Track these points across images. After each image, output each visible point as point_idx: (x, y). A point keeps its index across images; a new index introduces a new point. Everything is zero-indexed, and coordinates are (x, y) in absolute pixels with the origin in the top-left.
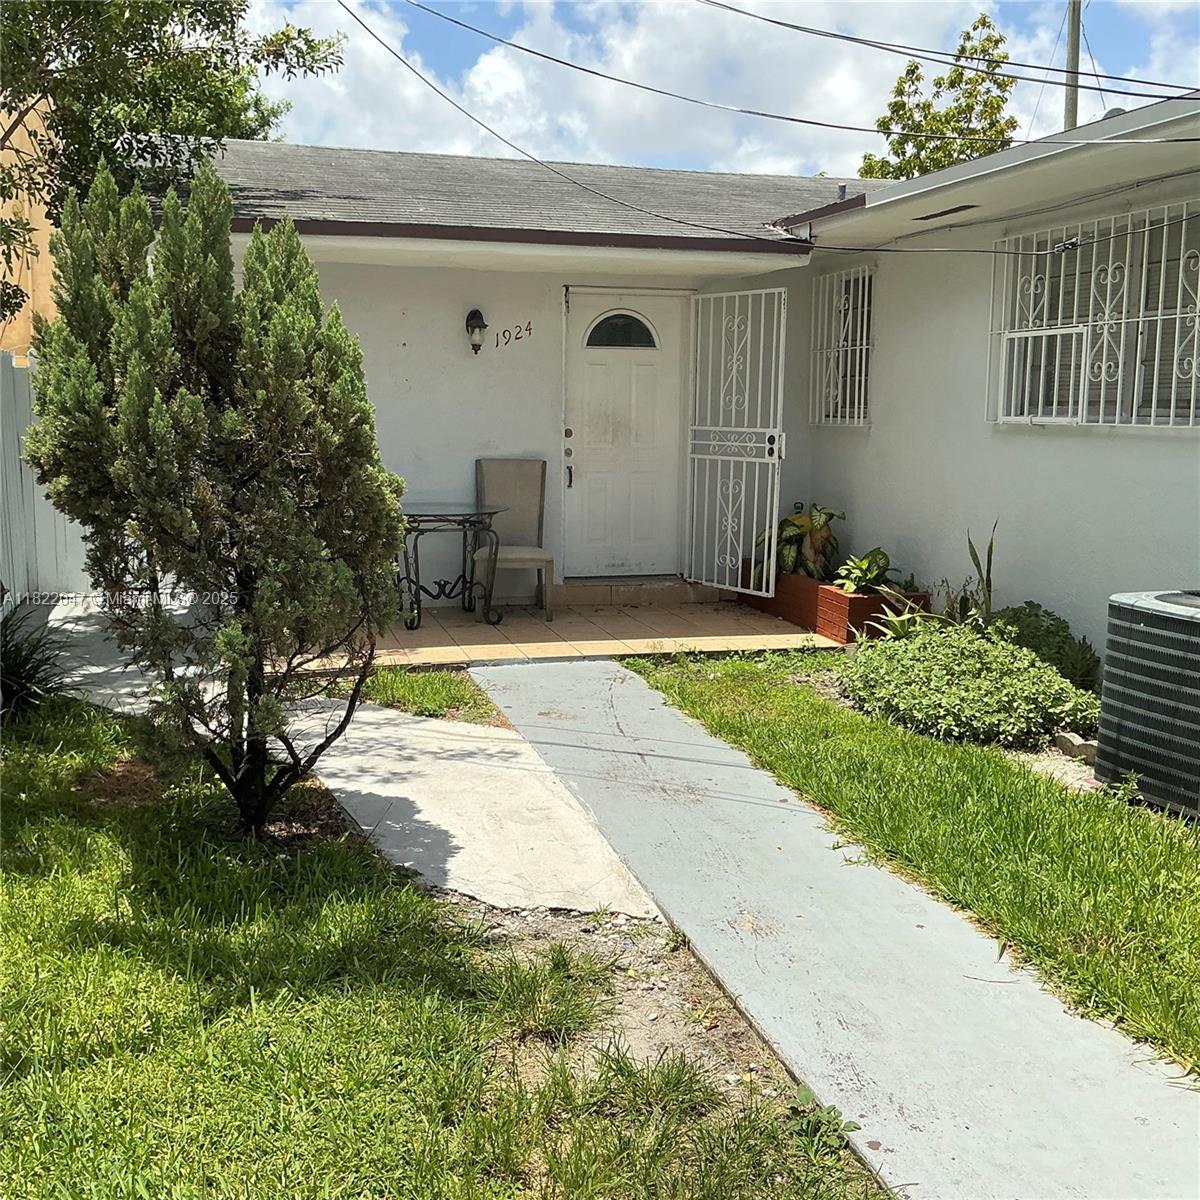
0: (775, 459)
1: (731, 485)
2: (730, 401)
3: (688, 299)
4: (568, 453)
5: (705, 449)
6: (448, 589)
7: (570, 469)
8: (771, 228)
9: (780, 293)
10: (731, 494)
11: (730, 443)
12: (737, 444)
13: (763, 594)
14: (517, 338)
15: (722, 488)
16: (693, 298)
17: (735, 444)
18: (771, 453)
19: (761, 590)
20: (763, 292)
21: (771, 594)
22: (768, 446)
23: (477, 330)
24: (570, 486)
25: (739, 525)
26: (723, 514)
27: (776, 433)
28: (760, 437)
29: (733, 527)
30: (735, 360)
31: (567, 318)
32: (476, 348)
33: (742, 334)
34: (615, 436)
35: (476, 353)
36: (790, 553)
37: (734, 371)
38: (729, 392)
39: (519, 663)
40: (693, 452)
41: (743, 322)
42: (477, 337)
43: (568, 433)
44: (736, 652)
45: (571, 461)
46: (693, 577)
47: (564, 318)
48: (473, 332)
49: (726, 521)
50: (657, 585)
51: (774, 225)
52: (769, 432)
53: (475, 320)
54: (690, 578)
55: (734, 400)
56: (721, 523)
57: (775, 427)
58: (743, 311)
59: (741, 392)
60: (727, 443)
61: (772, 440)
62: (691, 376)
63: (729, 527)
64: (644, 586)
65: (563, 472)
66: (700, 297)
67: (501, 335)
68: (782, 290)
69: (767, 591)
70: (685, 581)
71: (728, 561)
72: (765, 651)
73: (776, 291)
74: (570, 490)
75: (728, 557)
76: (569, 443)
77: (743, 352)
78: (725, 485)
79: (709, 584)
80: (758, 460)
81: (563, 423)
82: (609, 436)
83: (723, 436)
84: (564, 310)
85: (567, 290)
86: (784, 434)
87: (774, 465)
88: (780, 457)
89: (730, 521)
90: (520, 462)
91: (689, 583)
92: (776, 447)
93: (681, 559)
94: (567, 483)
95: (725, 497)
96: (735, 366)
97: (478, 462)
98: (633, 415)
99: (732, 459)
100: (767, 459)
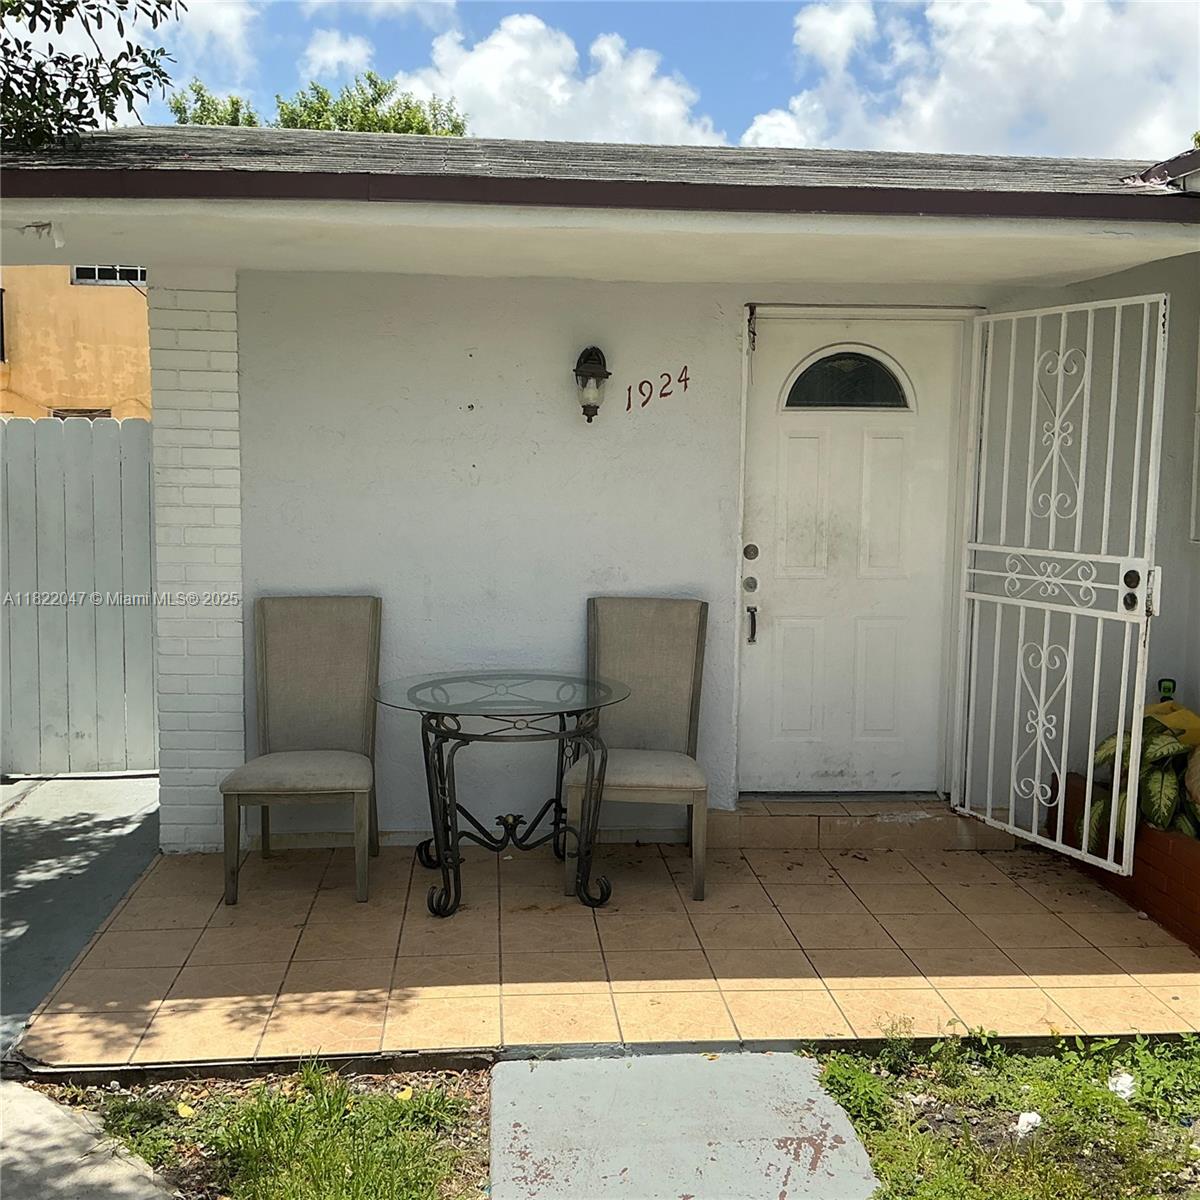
0: (1138, 615)
1: (1044, 654)
2: (1047, 501)
3: (968, 323)
4: (750, 584)
5: (995, 585)
6: (521, 830)
7: (752, 611)
8: (1139, 183)
9: (1154, 306)
10: (1044, 671)
11: (1044, 579)
12: (1058, 581)
13: (1108, 864)
14: (662, 395)
15: (1026, 657)
16: (978, 322)
17: (1054, 580)
18: (1131, 602)
19: (1105, 856)
20: (1119, 303)
21: (1126, 869)
22: (1123, 590)
23: (592, 382)
24: (752, 639)
25: (1059, 727)
26: (1028, 704)
27: (1141, 565)
28: (1107, 572)
29: (1048, 730)
30: (1057, 429)
31: (750, 360)
32: (590, 411)
33: (1072, 382)
34: (832, 555)
35: (590, 420)
36: (1165, 790)
37: (1056, 448)
38: (1043, 486)
39: (601, 1054)
40: (972, 588)
41: (1076, 359)
42: (591, 394)
43: (750, 552)
44: (1071, 1041)
45: (755, 599)
46: (967, 804)
47: (745, 358)
48: (584, 386)
49: (1035, 717)
50: (902, 817)
51: (1144, 178)
52: (1127, 563)
53: (591, 365)
54: (962, 805)
55: (1054, 503)
56: (1023, 722)
57: (1139, 553)
58: (1076, 339)
59: (1066, 486)
60: (1038, 578)
61: (1132, 579)
62: (971, 457)
63: (1040, 731)
64: (878, 819)
65: (738, 621)
66: (992, 318)
67: (635, 390)
68: (1160, 297)
69: (1118, 859)
70: (954, 811)
71: (1037, 791)
72: (1133, 1038)
73: (1145, 300)
74: (753, 646)
75: (1037, 783)
76: (753, 568)
77: (1074, 416)
78: (1033, 651)
79: (998, 825)
80: (1101, 614)
81: (740, 537)
82: (823, 557)
83: (1031, 565)
84: (746, 345)
85: (752, 313)
86: (1158, 571)
87: (1136, 627)
88: (1149, 613)
89: (1041, 717)
90: (664, 604)
91: (961, 816)
92: (1140, 593)
93: (945, 767)
94: (747, 635)
95: (1033, 675)
96: (1057, 443)
97: (592, 604)
98: (866, 519)
99: (1048, 607)
100: (1121, 614)
